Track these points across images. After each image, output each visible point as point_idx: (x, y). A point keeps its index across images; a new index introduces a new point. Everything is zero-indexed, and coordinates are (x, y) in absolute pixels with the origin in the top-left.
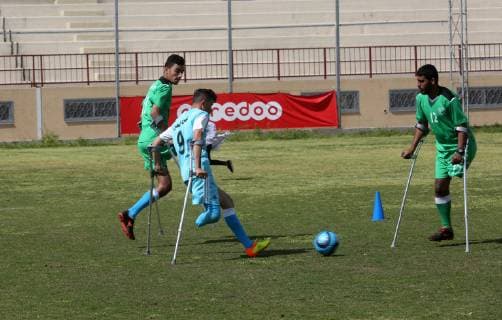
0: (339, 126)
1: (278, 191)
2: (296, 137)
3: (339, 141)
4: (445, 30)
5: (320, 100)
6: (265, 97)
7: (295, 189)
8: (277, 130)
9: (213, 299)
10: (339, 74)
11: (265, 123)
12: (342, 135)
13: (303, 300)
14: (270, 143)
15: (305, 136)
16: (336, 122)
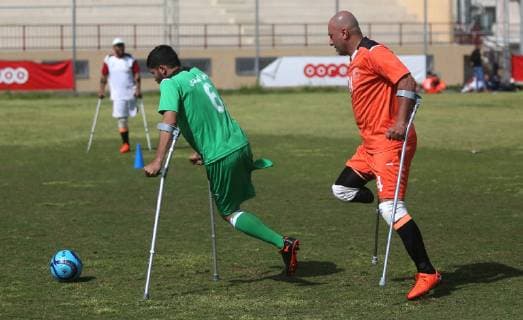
0: (74, 88)
1: (42, 142)
2: (39, 97)
3: (75, 101)
4: (160, 13)
5: (58, 67)
6: (14, 65)
7: (58, 141)
8: (25, 92)
9: (28, 238)
10: (74, 47)
11: (14, 86)
12: (77, 96)
13: (106, 238)
14: (20, 102)
15: (47, 96)
16: (71, 85)
